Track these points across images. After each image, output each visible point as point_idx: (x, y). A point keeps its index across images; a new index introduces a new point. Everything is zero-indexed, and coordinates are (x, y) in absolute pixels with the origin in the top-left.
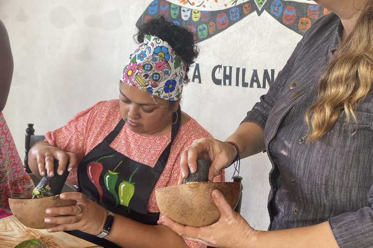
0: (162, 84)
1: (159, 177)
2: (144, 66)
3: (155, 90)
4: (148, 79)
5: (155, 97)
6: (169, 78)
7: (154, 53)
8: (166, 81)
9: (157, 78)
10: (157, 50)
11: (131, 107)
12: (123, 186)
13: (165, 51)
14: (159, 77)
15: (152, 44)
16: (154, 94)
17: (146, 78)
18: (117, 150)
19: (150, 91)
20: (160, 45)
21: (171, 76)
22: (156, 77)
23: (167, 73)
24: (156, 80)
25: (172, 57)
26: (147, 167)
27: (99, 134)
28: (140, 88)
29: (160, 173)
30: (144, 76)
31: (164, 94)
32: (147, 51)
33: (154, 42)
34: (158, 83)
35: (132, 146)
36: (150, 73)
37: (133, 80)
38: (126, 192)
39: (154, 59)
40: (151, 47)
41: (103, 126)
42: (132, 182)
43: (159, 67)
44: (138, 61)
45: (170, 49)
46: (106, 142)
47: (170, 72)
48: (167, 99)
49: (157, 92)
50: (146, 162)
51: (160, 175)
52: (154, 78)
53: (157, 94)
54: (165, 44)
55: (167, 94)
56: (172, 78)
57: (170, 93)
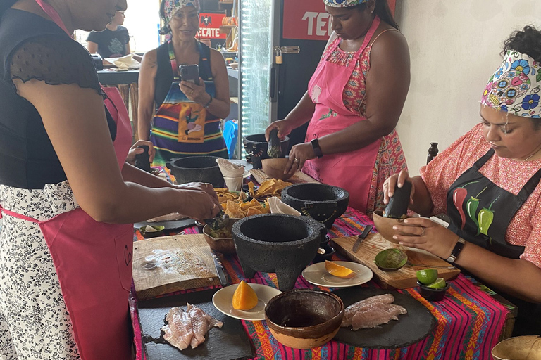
0: (519, 101)
1: (521, 206)
2: (499, 84)
3: (510, 107)
4: (502, 97)
5: (512, 115)
6: (528, 93)
7: (511, 68)
8: (524, 96)
9: (512, 95)
10: (515, 65)
11: (489, 128)
12: (482, 213)
13: (523, 64)
14: (515, 94)
15: (510, 59)
16: (509, 112)
17: (500, 96)
18: (485, 175)
19: (504, 109)
20: (518, 59)
21: (530, 90)
22: (511, 93)
23: (525, 88)
24: (511, 97)
25: (533, 69)
26: (511, 195)
27: (471, 158)
28: (494, 107)
29: (524, 202)
30: (498, 94)
31: (523, 111)
32: (505, 68)
33: (512, 56)
34: (513, 100)
35: (501, 172)
36: (505, 91)
37: (488, 99)
38: (485, 220)
39: (511, 75)
40: (509, 62)
41: (476, 150)
42: (491, 210)
43: (516, 82)
44: (495, 80)
45: (531, 61)
46: (475, 167)
47: (529, 86)
48: (527, 116)
49: (514, 109)
50: (511, 190)
51: (523, 204)
52: (509, 95)
53: (514, 111)
54: (525, 56)
55: (527, 111)
56: (533, 92)
57: (532, 110)
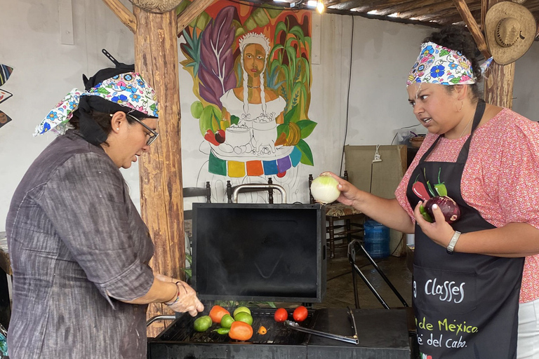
0: (427, 72)
3: (422, 78)
4: (415, 73)
6: (433, 65)
7: (421, 54)
8: (431, 68)
16: (422, 82)
19: (418, 80)
21: (435, 63)
22: (421, 68)
23: (430, 61)
24: (421, 70)
25: (437, 50)
28: (412, 83)
30: (412, 72)
31: (433, 79)
34: (423, 72)
36: (417, 68)
39: (421, 58)
43: (424, 61)
47: (433, 60)
48: (438, 83)
49: (425, 79)
53: (425, 81)
55: (436, 79)
56: (437, 64)
57: (441, 78)
